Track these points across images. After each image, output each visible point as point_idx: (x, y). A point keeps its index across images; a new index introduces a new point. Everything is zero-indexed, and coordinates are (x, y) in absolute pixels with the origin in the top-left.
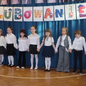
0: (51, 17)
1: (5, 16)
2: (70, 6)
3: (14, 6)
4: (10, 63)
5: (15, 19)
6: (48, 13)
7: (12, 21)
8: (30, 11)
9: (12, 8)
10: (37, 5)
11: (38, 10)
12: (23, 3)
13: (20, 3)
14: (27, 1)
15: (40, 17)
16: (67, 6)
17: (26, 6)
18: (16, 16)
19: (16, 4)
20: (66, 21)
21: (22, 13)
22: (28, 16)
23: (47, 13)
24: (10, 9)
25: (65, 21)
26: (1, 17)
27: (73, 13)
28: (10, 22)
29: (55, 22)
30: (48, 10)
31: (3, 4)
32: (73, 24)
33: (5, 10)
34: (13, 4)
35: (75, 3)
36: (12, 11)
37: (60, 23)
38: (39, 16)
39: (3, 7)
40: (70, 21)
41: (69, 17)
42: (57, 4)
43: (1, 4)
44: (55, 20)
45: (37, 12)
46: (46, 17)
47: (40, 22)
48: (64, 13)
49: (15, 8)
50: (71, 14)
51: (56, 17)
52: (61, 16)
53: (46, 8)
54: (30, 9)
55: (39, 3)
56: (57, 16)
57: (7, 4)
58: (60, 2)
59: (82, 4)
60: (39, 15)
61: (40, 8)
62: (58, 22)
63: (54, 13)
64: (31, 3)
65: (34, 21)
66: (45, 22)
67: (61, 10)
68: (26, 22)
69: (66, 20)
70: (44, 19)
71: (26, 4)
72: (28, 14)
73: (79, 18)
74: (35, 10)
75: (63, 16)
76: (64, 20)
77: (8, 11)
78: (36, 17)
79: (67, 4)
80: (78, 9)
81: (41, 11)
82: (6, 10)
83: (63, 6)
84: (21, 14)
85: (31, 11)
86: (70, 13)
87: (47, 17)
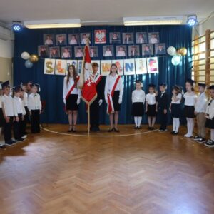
2: (140, 60)
3: (78, 59)
9: (75, 61)
10: (105, 58)
11: (106, 64)
14: (93, 54)
16: (138, 60)
19: (81, 56)
24: (73, 63)
25: (135, 76)
26: (63, 72)
27: (143, 67)
29: (125, 76)
31: (65, 57)
32: (144, 78)
33: (67, 64)
34: (77, 56)
35: (145, 57)
36: (76, 64)
37: (130, 77)
38: (108, 70)
39: (64, 61)
40: (141, 76)
42: (127, 57)
43: (63, 57)
44: (125, 74)
49: (79, 61)
52: (131, 70)
53: (115, 61)
56: (127, 71)
57: (70, 57)
58: (130, 55)
59: (152, 58)
62: (128, 76)
63: (124, 67)
67: (132, 64)
71: (92, 57)
73: (150, 72)
74: (102, 64)
75: (134, 69)
76: (135, 74)
78: (104, 71)
79: (137, 58)
80: (148, 63)
82: (70, 64)
83: (133, 60)
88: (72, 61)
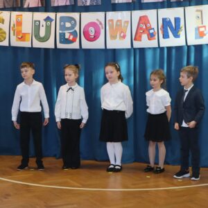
0: (151, 36)
1: (35, 36)
2: (197, 11)
3: (57, 9)
4: (112, 162)
5: (61, 42)
6: (144, 27)
7: (53, 47)
8: (98, 23)
9: (52, 15)
11: (118, 21)
12: (80, 4)
13: (73, 3)
15: (124, 37)
16: (192, 10)
17: (87, 9)
18: (62, 35)
19: (64, 4)
20: (189, 47)
21: (77, 28)
22: (93, 34)
23: (141, 28)
24: (48, 19)
25: (186, 48)
26: (27, 39)
27: (205, 27)
28: (47, 50)
29: (162, 49)
30: (143, 20)
31: (30, 6)
32: (206, 54)
33: (35, 21)
34: (56, 5)
36: (53, 23)
37: (174, 51)
38: (122, 35)
40: (199, 49)
41: (196, 38)
42: (166, 4)
43: (25, 6)
44: (161, 46)
45: (117, 25)
46: (138, 37)
47: (123, 49)
48: (183, 28)
49: (60, 15)
50: (202, 29)
51: (164, 37)
52: (176, 36)
53: (137, 14)
54: (97, 16)
55: (120, 2)
56: (166, 36)
57: (40, 5)
60: (122, 32)
61: (123, 16)
62: (169, 49)
63: (160, 27)
64: (100, 3)
65: (108, 47)
66: (135, 49)
67: (177, 20)
68: (88, 51)
69: (189, 44)
70: (134, 42)
71: (88, 4)
72: (92, 31)
74: (109, 21)
76: (184, 44)
77: (43, 23)
78: (113, 37)
79: (190, 5)
81: (127, 22)
82: (39, 22)
83: (181, 10)
84: (75, 31)
85: (101, 23)
86: (198, 28)
87: (140, 37)
88: (45, 15)
